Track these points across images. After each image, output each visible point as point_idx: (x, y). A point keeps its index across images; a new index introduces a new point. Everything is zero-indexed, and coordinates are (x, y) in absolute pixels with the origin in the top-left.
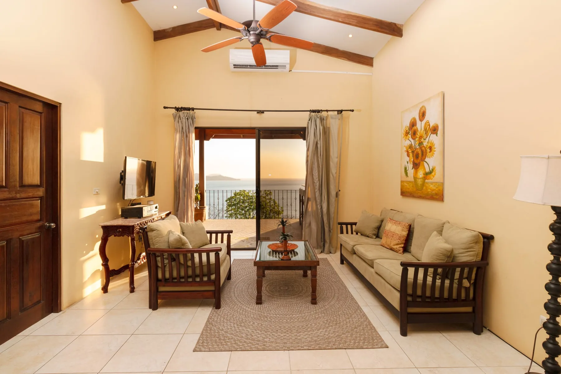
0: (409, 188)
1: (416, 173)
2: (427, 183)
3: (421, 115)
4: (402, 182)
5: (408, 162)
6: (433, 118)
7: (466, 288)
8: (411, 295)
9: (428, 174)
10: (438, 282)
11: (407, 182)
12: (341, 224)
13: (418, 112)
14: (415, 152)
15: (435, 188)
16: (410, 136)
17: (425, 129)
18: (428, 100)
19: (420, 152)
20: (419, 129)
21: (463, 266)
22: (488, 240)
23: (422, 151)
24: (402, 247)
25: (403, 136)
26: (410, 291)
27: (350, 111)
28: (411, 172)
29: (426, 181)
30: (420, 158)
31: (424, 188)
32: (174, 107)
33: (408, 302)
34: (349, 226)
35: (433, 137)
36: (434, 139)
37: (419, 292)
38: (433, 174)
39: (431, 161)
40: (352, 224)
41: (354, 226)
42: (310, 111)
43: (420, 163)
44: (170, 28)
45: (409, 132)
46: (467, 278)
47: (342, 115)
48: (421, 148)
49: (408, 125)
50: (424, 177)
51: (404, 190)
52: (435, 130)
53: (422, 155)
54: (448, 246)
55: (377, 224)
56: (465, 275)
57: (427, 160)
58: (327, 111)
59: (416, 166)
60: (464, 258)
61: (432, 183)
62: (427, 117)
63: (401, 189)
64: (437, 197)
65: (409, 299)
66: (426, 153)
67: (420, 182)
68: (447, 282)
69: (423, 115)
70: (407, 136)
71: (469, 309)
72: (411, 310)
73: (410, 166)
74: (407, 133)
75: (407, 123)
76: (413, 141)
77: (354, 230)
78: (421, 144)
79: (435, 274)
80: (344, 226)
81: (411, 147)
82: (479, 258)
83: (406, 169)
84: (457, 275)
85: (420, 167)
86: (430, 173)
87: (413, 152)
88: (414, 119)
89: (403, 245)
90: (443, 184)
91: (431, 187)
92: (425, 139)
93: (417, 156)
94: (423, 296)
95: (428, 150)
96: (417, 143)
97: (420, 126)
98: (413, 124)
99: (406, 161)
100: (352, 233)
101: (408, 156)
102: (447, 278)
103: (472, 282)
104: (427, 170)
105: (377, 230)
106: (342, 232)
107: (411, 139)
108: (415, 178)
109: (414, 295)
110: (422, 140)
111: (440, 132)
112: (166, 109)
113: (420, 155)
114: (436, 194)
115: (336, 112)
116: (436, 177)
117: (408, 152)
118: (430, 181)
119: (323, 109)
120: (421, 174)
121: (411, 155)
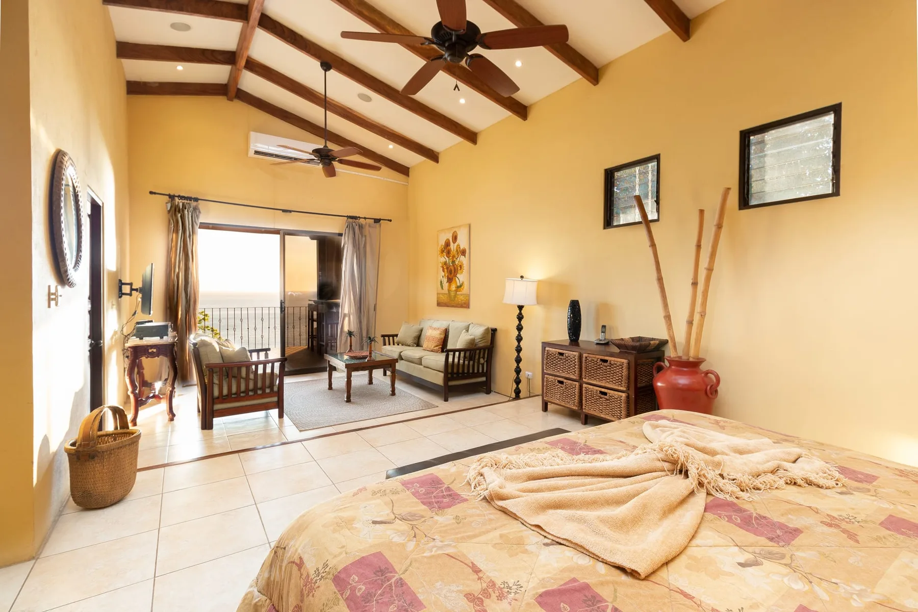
0: (444, 299)
1: (450, 286)
2: (458, 295)
3: (454, 238)
4: (438, 294)
5: (443, 277)
6: (462, 242)
7: (482, 364)
8: (450, 374)
9: (459, 287)
10: (466, 362)
11: (442, 294)
12: (383, 336)
13: (451, 235)
14: (449, 269)
15: (463, 299)
16: (445, 254)
17: (457, 251)
18: (460, 226)
19: (453, 269)
20: (452, 249)
21: (480, 349)
22: (494, 331)
23: (454, 268)
24: (441, 348)
25: (439, 253)
26: (450, 370)
27: (388, 220)
28: (446, 285)
29: (458, 293)
30: (453, 275)
31: (456, 299)
32: (168, 194)
33: (449, 378)
34: (391, 338)
35: (462, 258)
36: (463, 259)
37: (455, 371)
38: (462, 287)
39: (461, 277)
40: (393, 336)
41: (395, 338)
42: (347, 216)
43: (453, 278)
44: (155, 83)
45: (444, 251)
46: (482, 358)
47: (380, 224)
48: (453, 266)
49: (444, 244)
50: (456, 290)
51: (440, 301)
52: (463, 253)
53: (455, 272)
54: (472, 337)
55: (416, 334)
56: (481, 356)
57: (458, 276)
58: (365, 218)
59: (450, 280)
60: (481, 345)
61: (461, 295)
62: (458, 241)
63: (437, 301)
64: (465, 305)
65: (449, 376)
66: (458, 269)
67: (453, 294)
68: (471, 363)
69: (455, 238)
70: (442, 253)
71: (484, 379)
72: (451, 383)
73: (445, 280)
74: (442, 252)
75: (443, 243)
76: (447, 259)
77: (395, 341)
78: (453, 262)
79: (465, 357)
80: (387, 338)
81: (445, 263)
82: (489, 344)
83: (441, 282)
84: (477, 357)
85: (453, 282)
86: (461, 286)
87: (447, 268)
88: (448, 240)
89: (441, 346)
90: (469, 296)
91: (461, 298)
92: (456, 259)
93: (450, 272)
94: (458, 373)
95: (459, 268)
96: (451, 261)
97: (453, 247)
98: (447, 244)
99: (442, 275)
100: (394, 344)
101: (444, 271)
102: (471, 360)
103: (486, 359)
104: (458, 284)
105: (417, 339)
106: (385, 344)
107: (445, 256)
108: (449, 290)
109: (452, 373)
110: (455, 259)
111: (467, 255)
112: (154, 195)
113: (453, 272)
114: (465, 303)
115: (373, 220)
116: (465, 290)
117: (443, 267)
118: (459, 293)
119: (361, 216)
120: (453, 287)
121: (446, 270)
